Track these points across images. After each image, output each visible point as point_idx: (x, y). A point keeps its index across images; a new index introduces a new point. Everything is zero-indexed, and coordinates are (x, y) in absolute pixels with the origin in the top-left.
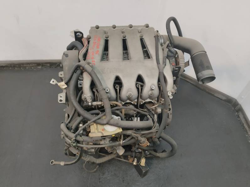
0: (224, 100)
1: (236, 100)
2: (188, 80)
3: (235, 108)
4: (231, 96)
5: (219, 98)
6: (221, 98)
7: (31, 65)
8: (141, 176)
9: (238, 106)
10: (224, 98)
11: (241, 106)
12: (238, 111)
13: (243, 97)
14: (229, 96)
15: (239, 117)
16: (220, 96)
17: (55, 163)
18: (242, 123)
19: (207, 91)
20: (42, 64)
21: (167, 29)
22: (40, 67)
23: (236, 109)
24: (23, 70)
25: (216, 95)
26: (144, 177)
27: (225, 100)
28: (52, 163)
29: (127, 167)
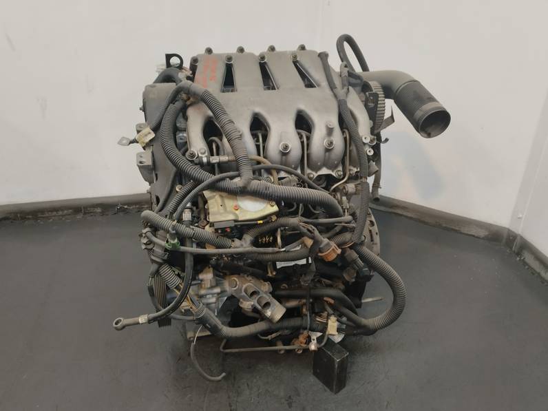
0: (483, 238)
1: (509, 230)
2: (399, 212)
3: (511, 248)
4: (495, 224)
5: (474, 236)
6: (476, 235)
7: (60, 213)
8: (331, 390)
9: (518, 241)
10: (482, 233)
11: (522, 237)
12: (518, 254)
13: (521, 216)
14: (491, 225)
15: (525, 263)
16: (474, 231)
17: (125, 321)
18: (536, 272)
19: (444, 225)
20: (84, 208)
21: (339, 52)
22: (79, 216)
23: (513, 249)
24: (42, 223)
25: (465, 230)
26: (339, 391)
27: (486, 238)
28: (116, 324)
29: (295, 375)
